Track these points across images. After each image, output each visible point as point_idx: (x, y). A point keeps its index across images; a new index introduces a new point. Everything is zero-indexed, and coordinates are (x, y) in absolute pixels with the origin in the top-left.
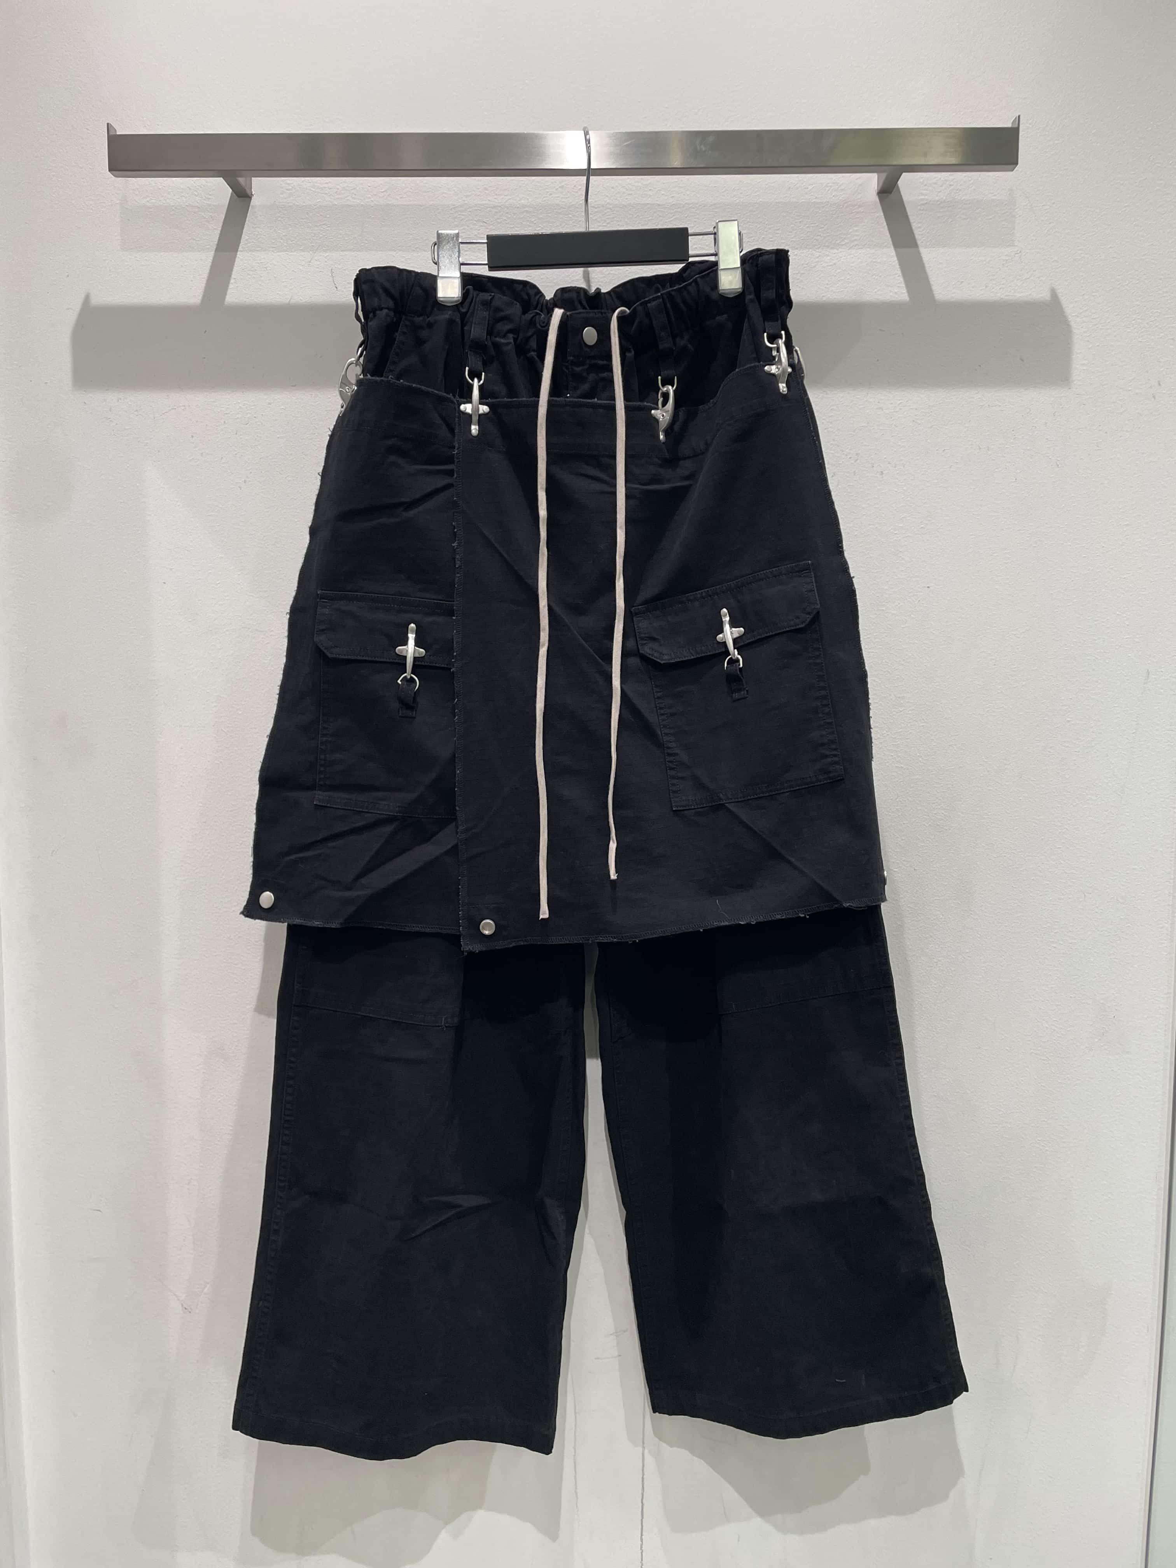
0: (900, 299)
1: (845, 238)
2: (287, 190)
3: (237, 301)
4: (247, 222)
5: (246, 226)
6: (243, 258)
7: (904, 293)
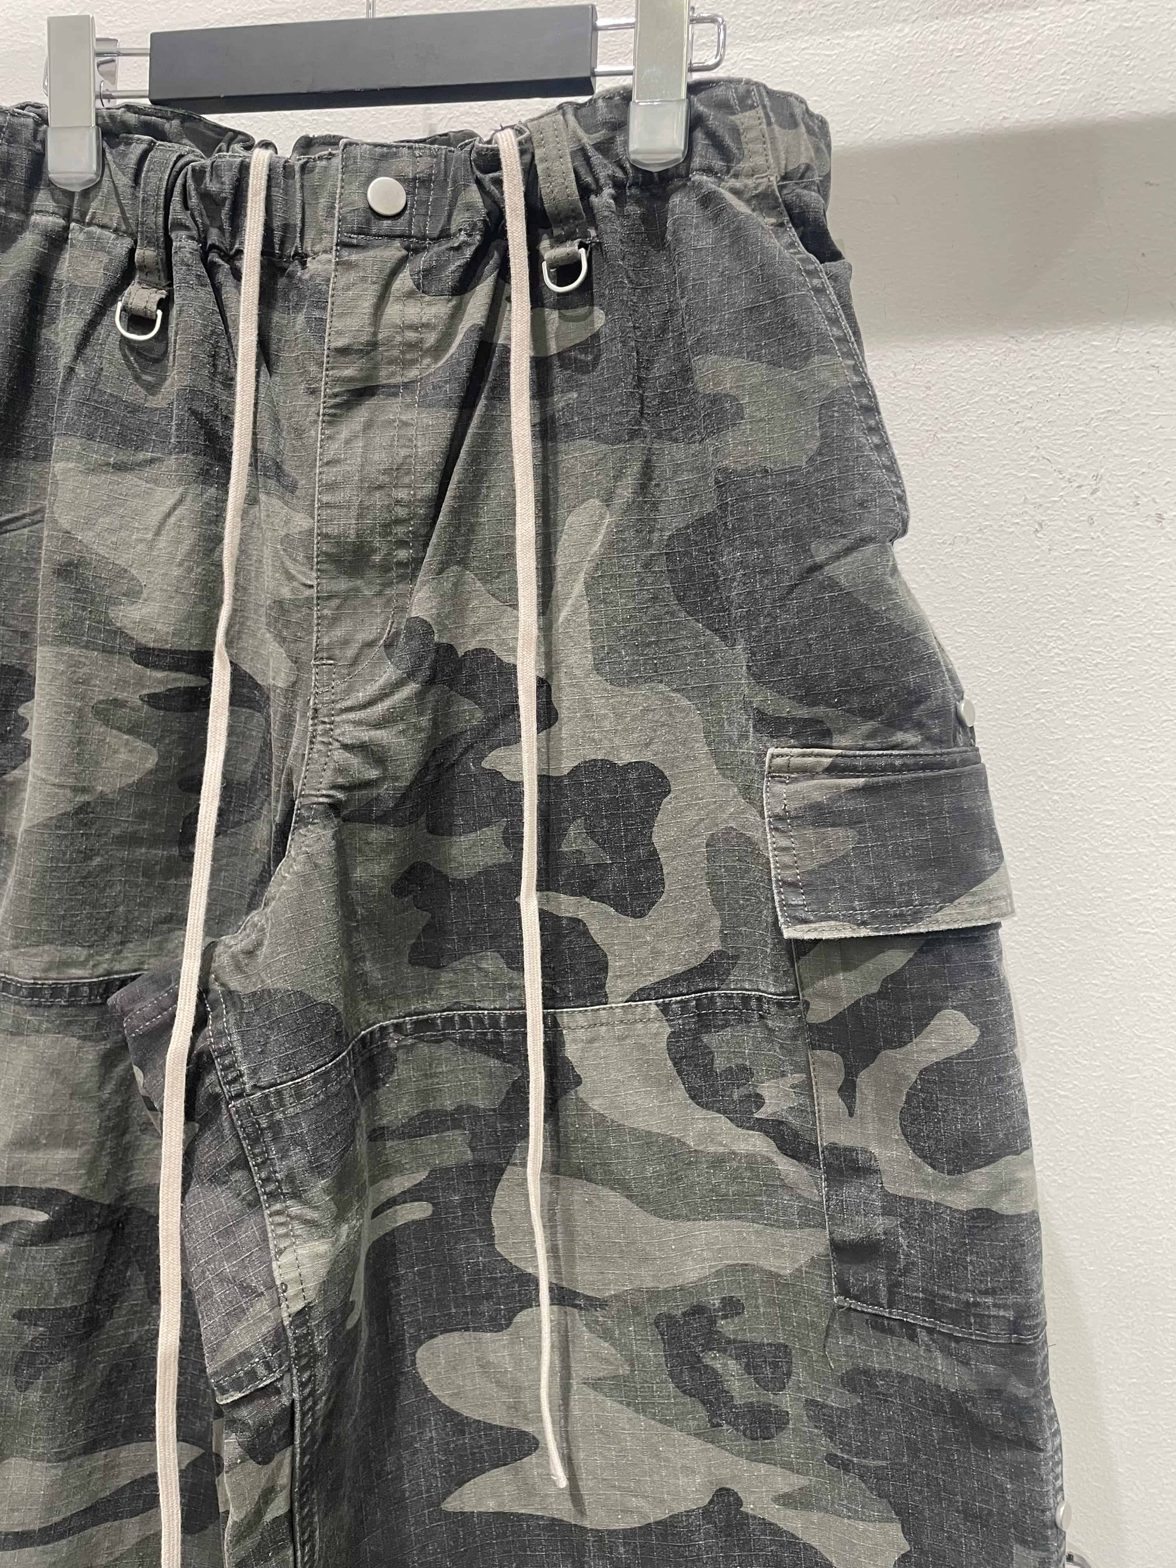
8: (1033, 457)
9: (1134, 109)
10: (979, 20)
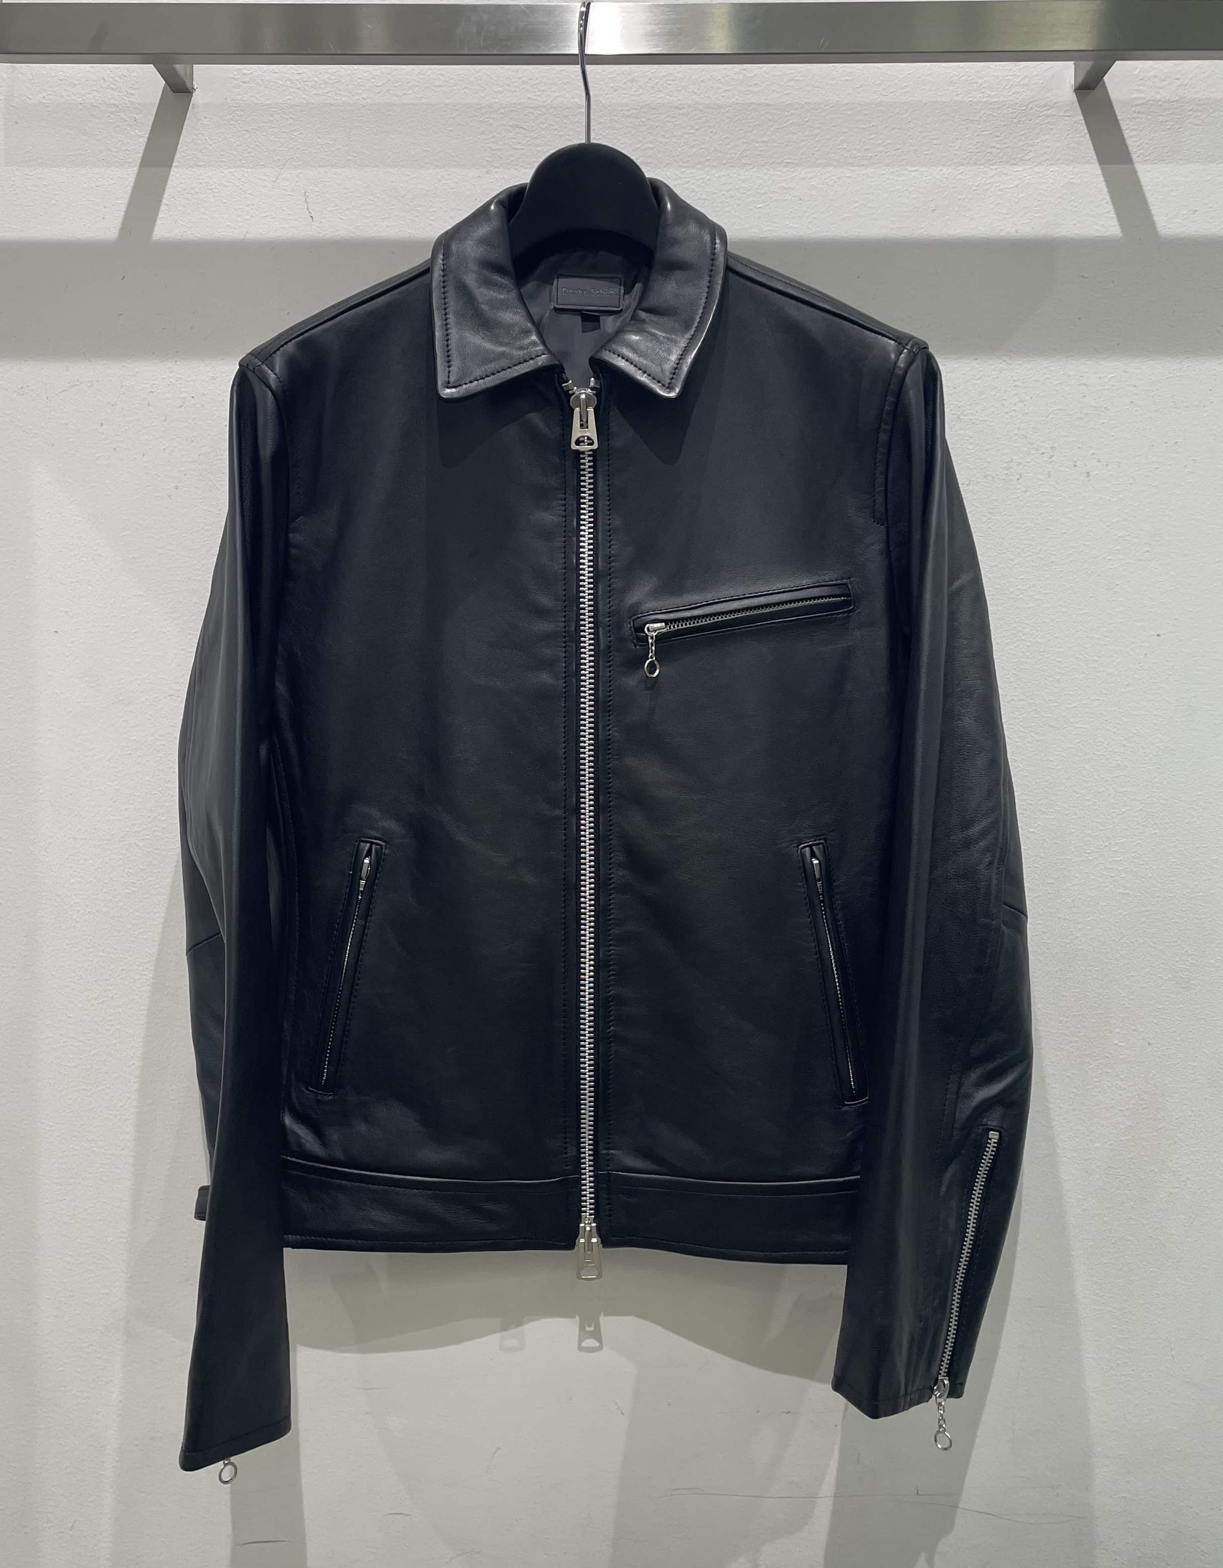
0: (1108, 233)
1: (1031, 151)
2: (244, 82)
3: (168, 235)
4: (185, 127)
5: (184, 131)
6: (179, 176)
7: (1114, 226)
8: (1016, 434)
9: (1076, 232)
10: (987, 169)
